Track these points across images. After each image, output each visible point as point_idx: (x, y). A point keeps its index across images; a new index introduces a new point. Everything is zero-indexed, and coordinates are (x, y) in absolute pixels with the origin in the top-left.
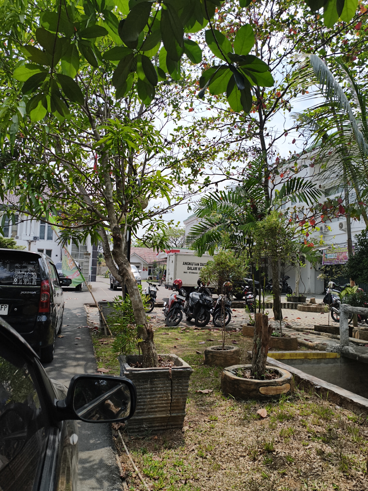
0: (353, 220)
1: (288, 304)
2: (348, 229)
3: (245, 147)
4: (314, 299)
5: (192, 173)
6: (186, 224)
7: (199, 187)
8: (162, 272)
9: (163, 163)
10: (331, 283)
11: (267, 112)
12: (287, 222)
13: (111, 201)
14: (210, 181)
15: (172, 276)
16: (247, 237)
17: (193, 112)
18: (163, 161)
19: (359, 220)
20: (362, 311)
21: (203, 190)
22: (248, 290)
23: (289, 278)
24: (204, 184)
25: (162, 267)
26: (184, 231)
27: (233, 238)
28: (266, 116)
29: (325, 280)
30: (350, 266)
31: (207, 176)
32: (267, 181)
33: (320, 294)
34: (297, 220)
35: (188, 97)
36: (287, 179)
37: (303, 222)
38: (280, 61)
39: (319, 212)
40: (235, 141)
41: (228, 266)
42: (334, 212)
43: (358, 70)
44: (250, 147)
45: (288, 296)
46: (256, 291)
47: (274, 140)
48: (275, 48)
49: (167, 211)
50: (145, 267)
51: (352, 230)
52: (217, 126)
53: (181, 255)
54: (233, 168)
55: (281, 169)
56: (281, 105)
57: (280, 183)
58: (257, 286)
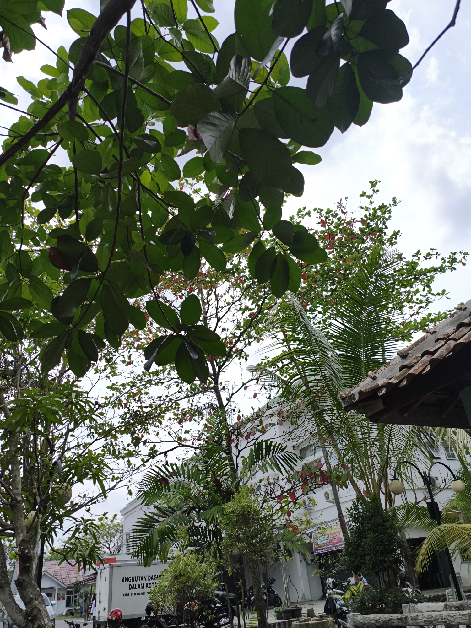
0: (340, 489)
1: (279, 623)
2: (335, 499)
3: (199, 404)
4: (312, 610)
5: (132, 442)
6: (124, 515)
7: (143, 460)
8: (88, 599)
9: (93, 433)
10: (330, 580)
11: (220, 362)
12: (261, 498)
13: (19, 498)
14: (157, 451)
15: (105, 604)
16: (212, 527)
17: (132, 366)
18: (93, 430)
19: (347, 487)
20: (377, 621)
21: (147, 464)
22: (220, 610)
23: (274, 580)
24: (149, 455)
25: (89, 590)
26: (122, 526)
27: (193, 531)
28: (220, 368)
29: (321, 578)
30: (349, 554)
31: (153, 444)
32: (229, 446)
33: (319, 600)
34: (273, 496)
35: (126, 349)
36: (254, 441)
37: (280, 497)
38: (229, 309)
39: (298, 482)
40: (185, 398)
41: (189, 577)
42: (315, 480)
43: (311, 316)
44: (204, 405)
45: (277, 610)
46: (233, 609)
47: (233, 394)
48: (222, 297)
49: (98, 500)
50: (61, 593)
51: (341, 501)
52: (162, 381)
53: (119, 566)
54: (186, 432)
55: (244, 430)
56: (235, 354)
57: (246, 447)
58: (233, 601)
